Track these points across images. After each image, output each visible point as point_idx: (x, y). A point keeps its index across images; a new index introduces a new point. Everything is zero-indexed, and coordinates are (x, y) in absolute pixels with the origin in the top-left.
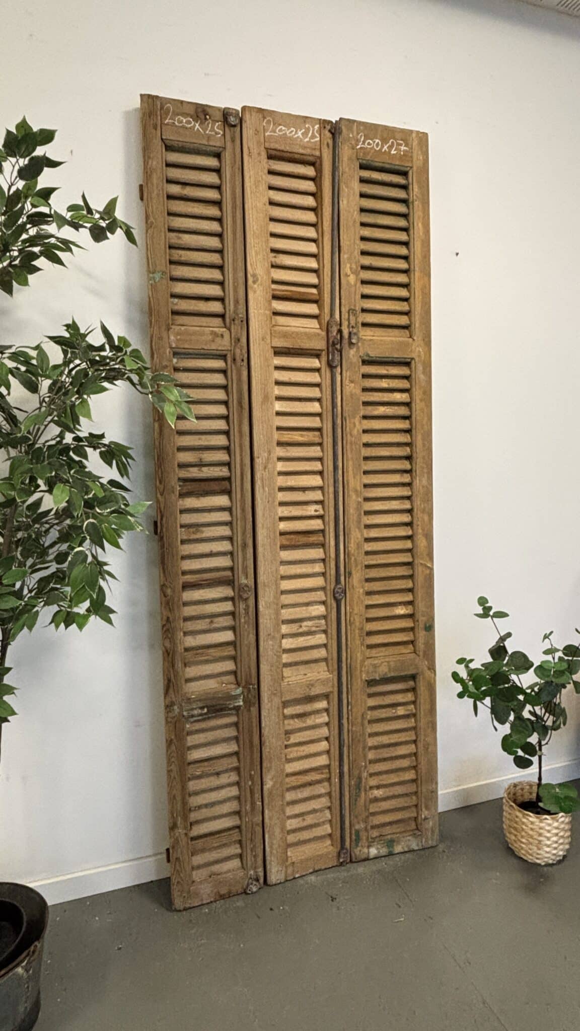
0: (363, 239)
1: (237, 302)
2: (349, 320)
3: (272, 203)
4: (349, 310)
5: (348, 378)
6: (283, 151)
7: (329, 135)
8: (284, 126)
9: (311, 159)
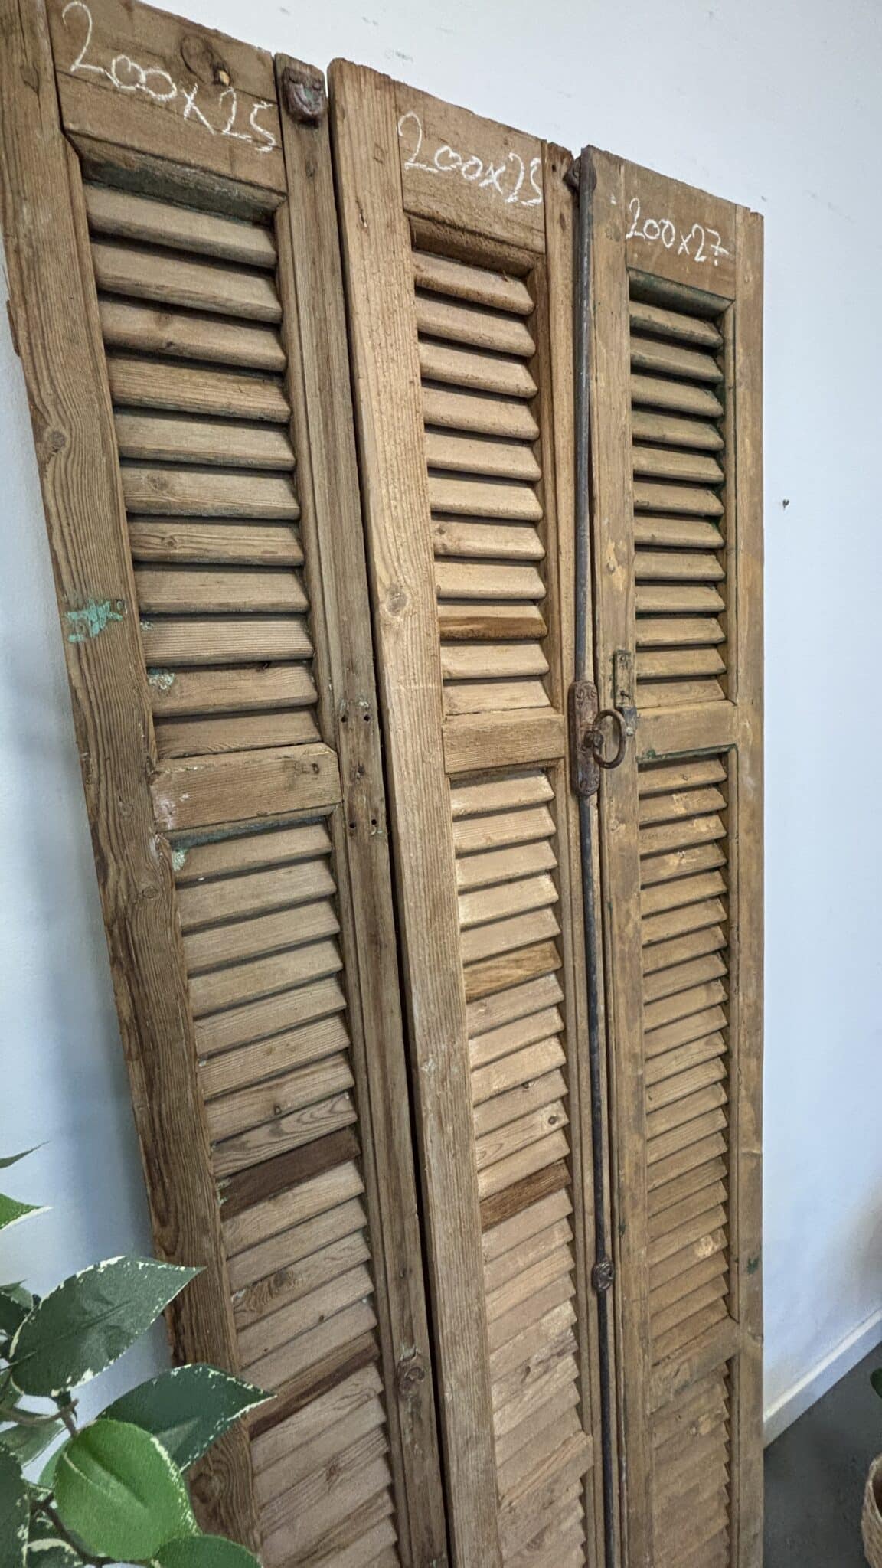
0: (640, 477)
1: (350, 667)
2: (614, 680)
3: (430, 380)
4: (615, 656)
5: (613, 815)
6: (454, 227)
7: (564, 192)
8: (455, 148)
9: (523, 257)
